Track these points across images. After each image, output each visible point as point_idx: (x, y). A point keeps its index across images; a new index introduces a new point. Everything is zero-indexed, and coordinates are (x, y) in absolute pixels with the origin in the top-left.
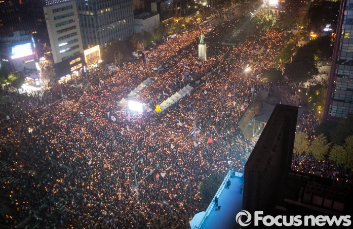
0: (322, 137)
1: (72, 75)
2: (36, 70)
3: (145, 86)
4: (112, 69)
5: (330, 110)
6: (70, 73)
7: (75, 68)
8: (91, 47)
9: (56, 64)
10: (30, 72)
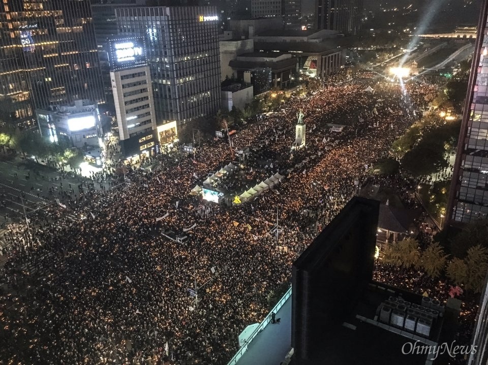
0: (438, 247)
1: (141, 155)
2: (98, 147)
3: (225, 172)
4: (188, 150)
5: (454, 213)
6: (139, 152)
7: (146, 147)
8: (167, 123)
9: (122, 141)
10: (91, 149)
